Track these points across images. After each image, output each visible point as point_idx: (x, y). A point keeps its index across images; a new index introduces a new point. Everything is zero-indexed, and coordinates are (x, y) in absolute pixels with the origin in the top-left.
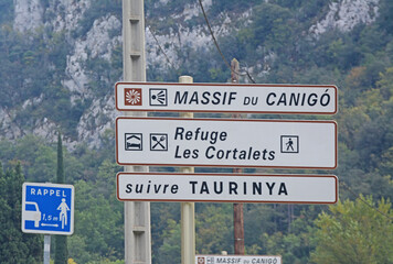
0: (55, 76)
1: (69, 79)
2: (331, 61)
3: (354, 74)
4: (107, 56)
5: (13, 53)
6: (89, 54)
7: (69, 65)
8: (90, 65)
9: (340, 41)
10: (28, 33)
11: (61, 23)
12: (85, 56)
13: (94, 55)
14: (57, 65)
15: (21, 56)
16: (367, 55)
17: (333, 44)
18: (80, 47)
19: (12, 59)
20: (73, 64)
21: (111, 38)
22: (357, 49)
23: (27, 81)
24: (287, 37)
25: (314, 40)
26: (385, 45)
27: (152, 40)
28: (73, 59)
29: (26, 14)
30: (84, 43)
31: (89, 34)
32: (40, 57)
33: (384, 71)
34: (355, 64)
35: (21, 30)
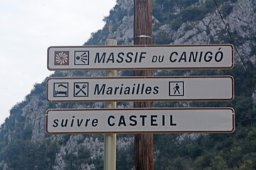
0: (49, 164)
1: (56, 165)
2: (187, 154)
3: (199, 160)
4: (76, 153)
5: (30, 153)
6: (67, 152)
7: (57, 158)
8: (67, 158)
9: (192, 144)
10: (38, 143)
11: (55, 138)
12: (65, 153)
13: (69, 152)
14: (51, 158)
15: (34, 154)
16: (205, 151)
17: (188, 146)
18: (63, 149)
19: (29, 156)
20: (59, 157)
21: (78, 144)
22: (200, 148)
23: (36, 167)
24: (165, 142)
25: (178, 144)
26: (213, 146)
27: (98, 144)
28: (59, 155)
29: (38, 134)
30: (65, 147)
31: (68, 143)
32: (43, 154)
33: (213, 158)
34: (199, 155)
35: (35, 142)
